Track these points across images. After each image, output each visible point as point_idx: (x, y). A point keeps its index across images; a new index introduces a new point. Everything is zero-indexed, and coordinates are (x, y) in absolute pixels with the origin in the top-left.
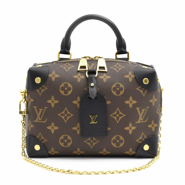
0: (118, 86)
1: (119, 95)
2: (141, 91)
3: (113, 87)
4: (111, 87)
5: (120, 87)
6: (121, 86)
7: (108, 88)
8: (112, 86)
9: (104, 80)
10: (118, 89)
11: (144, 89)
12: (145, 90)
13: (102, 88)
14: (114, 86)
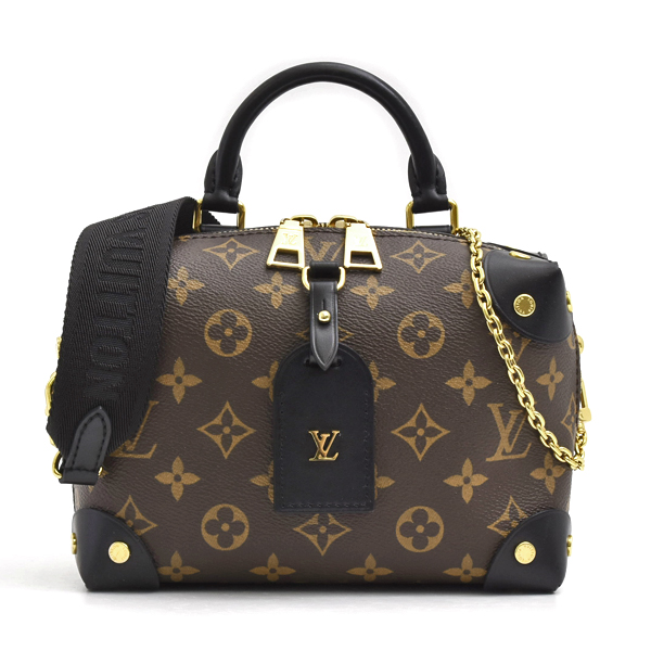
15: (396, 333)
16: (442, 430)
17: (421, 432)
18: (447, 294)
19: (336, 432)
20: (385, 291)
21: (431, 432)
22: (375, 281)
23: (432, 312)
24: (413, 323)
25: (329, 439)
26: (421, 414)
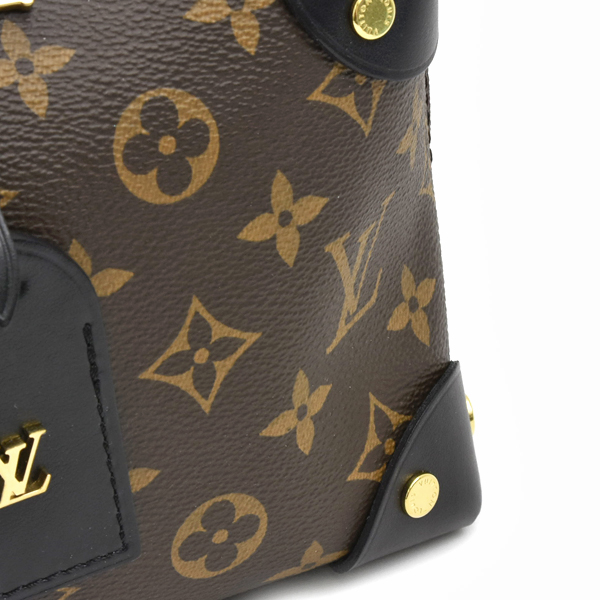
0: (160, 116)
1: (187, 193)
2: (347, 104)
3: (121, 138)
4: (108, 145)
5: (182, 120)
6: (189, 107)
7: (84, 158)
8: (111, 131)
9: (27, 98)
10: (167, 145)
11: (360, 79)
12: (367, 85)
13: (37, 175)
14: (129, 126)
15: (111, 159)
16: (245, 335)
17: (201, 356)
18: (197, 29)
19: (36, 436)
20: (54, 58)
21: (224, 348)
22: (20, 37)
23: (177, 85)
24: (144, 125)
25: (24, 456)
26: (197, 317)
